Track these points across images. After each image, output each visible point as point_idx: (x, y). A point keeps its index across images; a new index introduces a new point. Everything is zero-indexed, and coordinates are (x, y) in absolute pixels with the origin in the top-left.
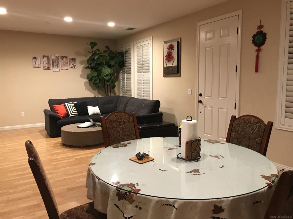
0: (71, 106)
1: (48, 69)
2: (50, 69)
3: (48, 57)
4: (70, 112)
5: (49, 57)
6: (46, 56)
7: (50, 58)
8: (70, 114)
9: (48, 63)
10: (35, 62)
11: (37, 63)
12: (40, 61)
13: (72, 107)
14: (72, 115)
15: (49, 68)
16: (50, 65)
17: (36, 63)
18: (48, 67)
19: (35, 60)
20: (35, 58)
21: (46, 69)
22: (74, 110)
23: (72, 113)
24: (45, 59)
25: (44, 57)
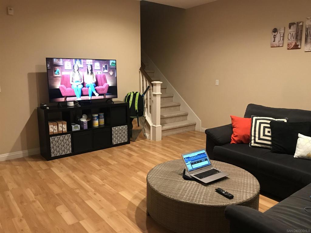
0: (263, 125)
1: (296, 47)
2: (299, 47)
3: (298, 23)
4: (255, 137)
5: (301, 24)
6: (293, 24)
7: (302, 26)
8: (253, 141)
9: (297, 36)
10: (275, 38)
11: (277, 39)
12: (282, 35)
13: (265, 127)
14: (255, 142)
15: (298, 45)
16: (301, 40)
17: (276, 39)
18: (296, 43)
19: (274, 34)
20: (275, 30)
21: (291, 49)
22: (266, 133)
23: (257, 140)
24: (293, 30)
25: (291, 25)
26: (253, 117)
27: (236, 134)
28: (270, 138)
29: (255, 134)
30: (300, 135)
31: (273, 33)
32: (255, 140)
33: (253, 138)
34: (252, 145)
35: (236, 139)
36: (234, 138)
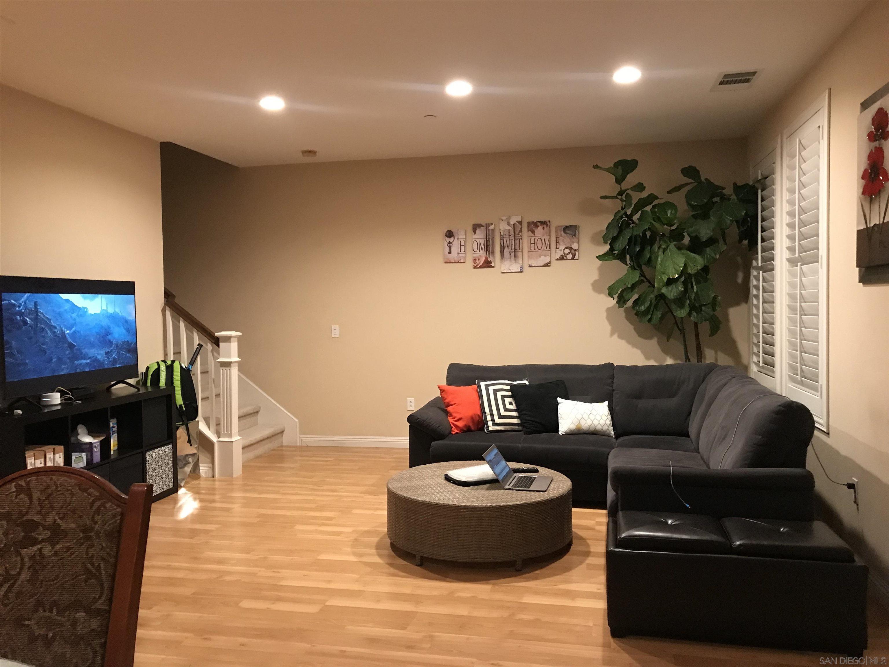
0: (499, 394)
1: (487, 264)
2: (492, 264)
3: (487, 226)
4: (492, 414)
5: (492, 227)
6: (480, 226)
7: (493, 230)
8: (490, 423)
9: (487, 246)
10: (450, 247)
11: (455, 249)
12: (462, 244)
13: (503, 397)
14: (495, 424)
15: (490, 262)
16: (493, 253)
17: (453, 249)
18: (486, 258)
19: (448, 240)
20: (450, 234)
21: (480, 267)
22: (508, 407)
23: (497, 420)
24: (480, 236)
25: (475, 227)
26: (479, 383)
27: (458, 416)
28: (515, 414)
29: (491, 410)
30: (559, 400)
31: (447, 238)
32: (493, 420)
33: (489, 418)
34: (490, 429)
35: (460, 424)
36: (455, 423)
